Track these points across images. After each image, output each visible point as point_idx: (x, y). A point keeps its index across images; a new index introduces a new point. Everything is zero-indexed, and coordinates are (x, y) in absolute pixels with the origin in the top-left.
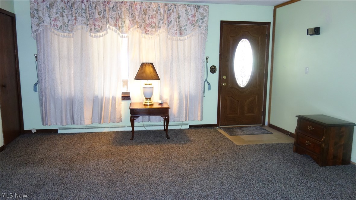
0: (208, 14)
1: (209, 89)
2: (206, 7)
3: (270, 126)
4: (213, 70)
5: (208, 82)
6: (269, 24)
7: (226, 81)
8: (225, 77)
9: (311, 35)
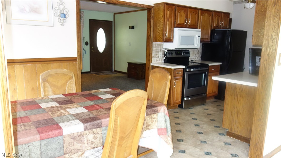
0: (83, 15)
1: (85, 53)
2: (82, 12)
3: (115, 71)
4: (87, 43)
5: (85, 50)
6: (112, 21)
7: (93, 49)
8: (93, 48)
9: (131, 29)
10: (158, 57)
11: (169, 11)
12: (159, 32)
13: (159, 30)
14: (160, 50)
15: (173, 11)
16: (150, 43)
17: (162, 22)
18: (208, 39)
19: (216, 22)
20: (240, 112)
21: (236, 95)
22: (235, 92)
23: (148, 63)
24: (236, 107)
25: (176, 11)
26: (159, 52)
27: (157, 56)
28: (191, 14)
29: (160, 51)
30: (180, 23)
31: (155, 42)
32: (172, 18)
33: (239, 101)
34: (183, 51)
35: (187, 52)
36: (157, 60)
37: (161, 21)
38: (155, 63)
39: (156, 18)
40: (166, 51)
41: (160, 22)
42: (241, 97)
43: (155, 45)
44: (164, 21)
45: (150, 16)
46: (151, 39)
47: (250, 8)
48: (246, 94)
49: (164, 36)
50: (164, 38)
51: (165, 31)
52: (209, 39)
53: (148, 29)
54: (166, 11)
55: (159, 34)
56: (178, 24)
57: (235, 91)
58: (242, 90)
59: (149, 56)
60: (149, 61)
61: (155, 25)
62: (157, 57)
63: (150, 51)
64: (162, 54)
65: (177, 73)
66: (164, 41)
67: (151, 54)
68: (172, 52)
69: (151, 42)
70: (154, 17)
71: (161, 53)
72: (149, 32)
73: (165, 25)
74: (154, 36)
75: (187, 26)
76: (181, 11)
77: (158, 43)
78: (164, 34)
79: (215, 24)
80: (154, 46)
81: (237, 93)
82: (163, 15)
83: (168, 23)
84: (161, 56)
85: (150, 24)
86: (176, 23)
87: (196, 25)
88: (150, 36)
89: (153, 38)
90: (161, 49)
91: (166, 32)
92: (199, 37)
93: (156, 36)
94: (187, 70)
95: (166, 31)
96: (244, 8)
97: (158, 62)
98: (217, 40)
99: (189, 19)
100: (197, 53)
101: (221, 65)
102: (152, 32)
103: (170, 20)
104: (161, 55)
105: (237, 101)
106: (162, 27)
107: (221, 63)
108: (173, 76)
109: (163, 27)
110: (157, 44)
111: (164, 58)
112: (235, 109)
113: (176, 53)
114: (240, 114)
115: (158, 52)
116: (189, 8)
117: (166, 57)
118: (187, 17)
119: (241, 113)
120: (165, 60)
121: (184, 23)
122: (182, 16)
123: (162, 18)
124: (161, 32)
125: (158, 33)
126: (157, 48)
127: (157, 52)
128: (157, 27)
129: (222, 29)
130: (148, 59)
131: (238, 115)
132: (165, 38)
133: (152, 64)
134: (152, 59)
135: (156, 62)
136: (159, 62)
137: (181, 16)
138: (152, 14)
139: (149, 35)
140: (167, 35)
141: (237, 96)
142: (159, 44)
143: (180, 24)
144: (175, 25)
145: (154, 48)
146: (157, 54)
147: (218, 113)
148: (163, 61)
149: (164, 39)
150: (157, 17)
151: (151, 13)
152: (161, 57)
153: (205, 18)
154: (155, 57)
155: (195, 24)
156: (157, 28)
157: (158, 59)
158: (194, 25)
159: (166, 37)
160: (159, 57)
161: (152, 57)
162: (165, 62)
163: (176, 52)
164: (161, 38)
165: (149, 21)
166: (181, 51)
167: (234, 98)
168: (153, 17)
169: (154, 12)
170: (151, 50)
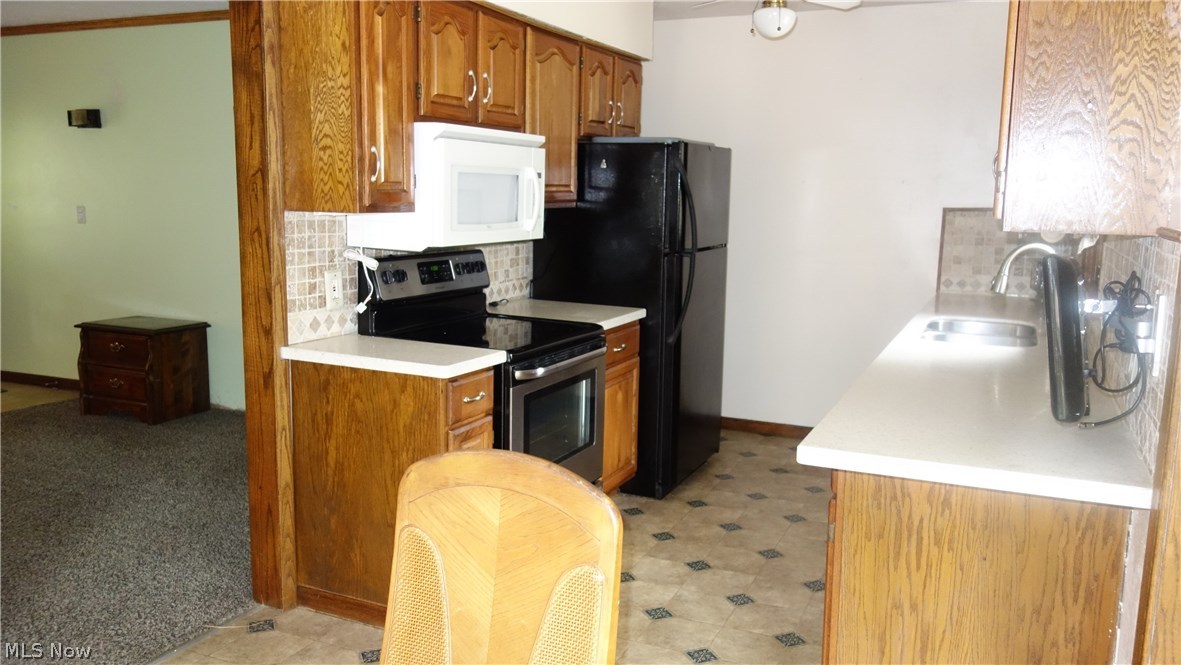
9: (79, 126)
10: (323, 302)
11: (381, 15)
12: (324, 148)
13: (326, 136)
14: (331, 261)
15: (404, 18)
16: (266, 217)
17: (345, 81)
18: (568, 186)
19: (594, 99)
20: (941, 630)
21: (910, 536)
22: (900, 519)
23: (264, 349)
24: (914, 607)
25: (417, 23)
26: (326, 273)
27: (317, 295)
28: (493, 48)
29: (332, 267)
30: (441, 92)
31: (301, 213)
32: (400, 60)
33: (929, 566)
34: (458, 259)
35: (471, 259)
36: (315, 325)
37: (337, 76)
38: (308, 344)
39: (293, 55)
40: (373, 265)
41: (330, 84)
42: (938, 543)
43: (300, 232)
44: (359, 79)
45: (253, 43)
46: (271, 193)
47: (783, 32)
48: (974, 528)
49: (361, 173)
50: (362, 187)
51: (366, 142)
52: (573, 188)
53: (247, 130)
54: (367, 15)
55: (325, 158)
56: (432, 102)
57: (899, 512)
58: (946, 503)
59: (263, 301)
60: (268, 332)
61: (297, 106)
62: (313, 306)
63: (267, 266)
64: (345, 281)
65: (465, 400)
66: (367, 202)
67: (277, 289)
68: (401, 265)
69: (275, 209)
70: (280, 47)
71: (339, 274)
72: (257, 145)
73: (365, 104)
74: (292, 171)
75: (477, 118)
76: (447, 24)
77: (318, 216)
78: (361, 159)
79: (590, 112)
80: (293, 235)
81: (916, 523)
82: (345, 36)
83: (380, 89)
84: (339, 293)
85: (257, 91)
86: (423, 91)
87: (516, 112)
88: (263, 171)
89: (284, 183)
90: (333, 252)
91: (373, 149)
92: (539, 175)
93: (302, 173)
94: (518, 374)
95: (373, 141)
96: (752, 31)
97: (323, 331)
98: (602, 195)
99: (485, 75)
100: (511, 260)
101: (641, 321)
102: (273, 146)
103: (390, 76)
104: (336, 287)
105: (918, 567)
106: (347, 113)
107: (641, 313)
108: (447, 424)
109: (351, 115)
110: (311, 225)
111: (362, 308)
112: (902, 615)
113: (421, 273)
114: (938, 643)
115: (322, 269)
116: (481, 15)
117: (369, 298)
118: (473, 62)
119: (943, 640)
120: (361, 318)
121: (460, 99)
122: (449, 52)
123: (345, 60)
124: (341, 146)
125: (316, 152)
126: (310, 247)
127: (313, 270)
128: (305, 115)
129: (617, 135)
130: (258, 318)
131: (929, 653)
132: (371, 183)
133: (286, 354)
134: (285, 319)
135: (314, 336)
136: (329, 334)
137: (446, 53)
138: (268, 27)
139: (256, 163)
140: (381, 165)
141: (914, 537)
142: (322, 224)
143: (442, 100)
144: (417, 108)
145: (296, 251)
146: (313, 288)
147: (693, 588)
148: (352, 327)
149: (367, 188)
150: (301, 51)
151: (258, 22)
152: (341, 302)
153: (554, 77)
154: (303, 306)
155: (513, 108)
156: (311, 123)
157: (321, 315)
158: (510, 111)
159: (373, 179)
160: (330, 304)
161: (285, 310)
162: (363, 330)
163: (420, 266)
164: (340, 183)
165: (246, 69)
166: (444, 258)
167: (898, 554)
168: (272, 47)
169: (280, 19)
170: (275, 265)
